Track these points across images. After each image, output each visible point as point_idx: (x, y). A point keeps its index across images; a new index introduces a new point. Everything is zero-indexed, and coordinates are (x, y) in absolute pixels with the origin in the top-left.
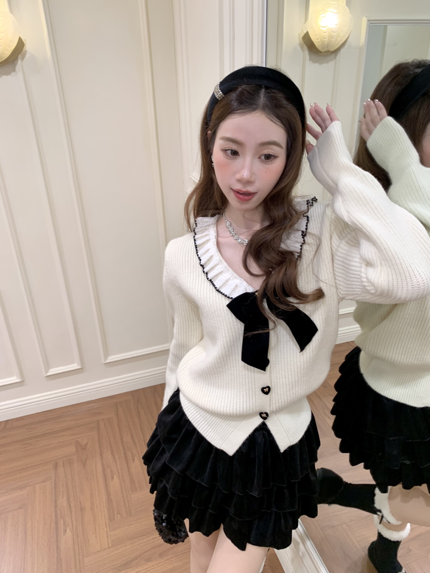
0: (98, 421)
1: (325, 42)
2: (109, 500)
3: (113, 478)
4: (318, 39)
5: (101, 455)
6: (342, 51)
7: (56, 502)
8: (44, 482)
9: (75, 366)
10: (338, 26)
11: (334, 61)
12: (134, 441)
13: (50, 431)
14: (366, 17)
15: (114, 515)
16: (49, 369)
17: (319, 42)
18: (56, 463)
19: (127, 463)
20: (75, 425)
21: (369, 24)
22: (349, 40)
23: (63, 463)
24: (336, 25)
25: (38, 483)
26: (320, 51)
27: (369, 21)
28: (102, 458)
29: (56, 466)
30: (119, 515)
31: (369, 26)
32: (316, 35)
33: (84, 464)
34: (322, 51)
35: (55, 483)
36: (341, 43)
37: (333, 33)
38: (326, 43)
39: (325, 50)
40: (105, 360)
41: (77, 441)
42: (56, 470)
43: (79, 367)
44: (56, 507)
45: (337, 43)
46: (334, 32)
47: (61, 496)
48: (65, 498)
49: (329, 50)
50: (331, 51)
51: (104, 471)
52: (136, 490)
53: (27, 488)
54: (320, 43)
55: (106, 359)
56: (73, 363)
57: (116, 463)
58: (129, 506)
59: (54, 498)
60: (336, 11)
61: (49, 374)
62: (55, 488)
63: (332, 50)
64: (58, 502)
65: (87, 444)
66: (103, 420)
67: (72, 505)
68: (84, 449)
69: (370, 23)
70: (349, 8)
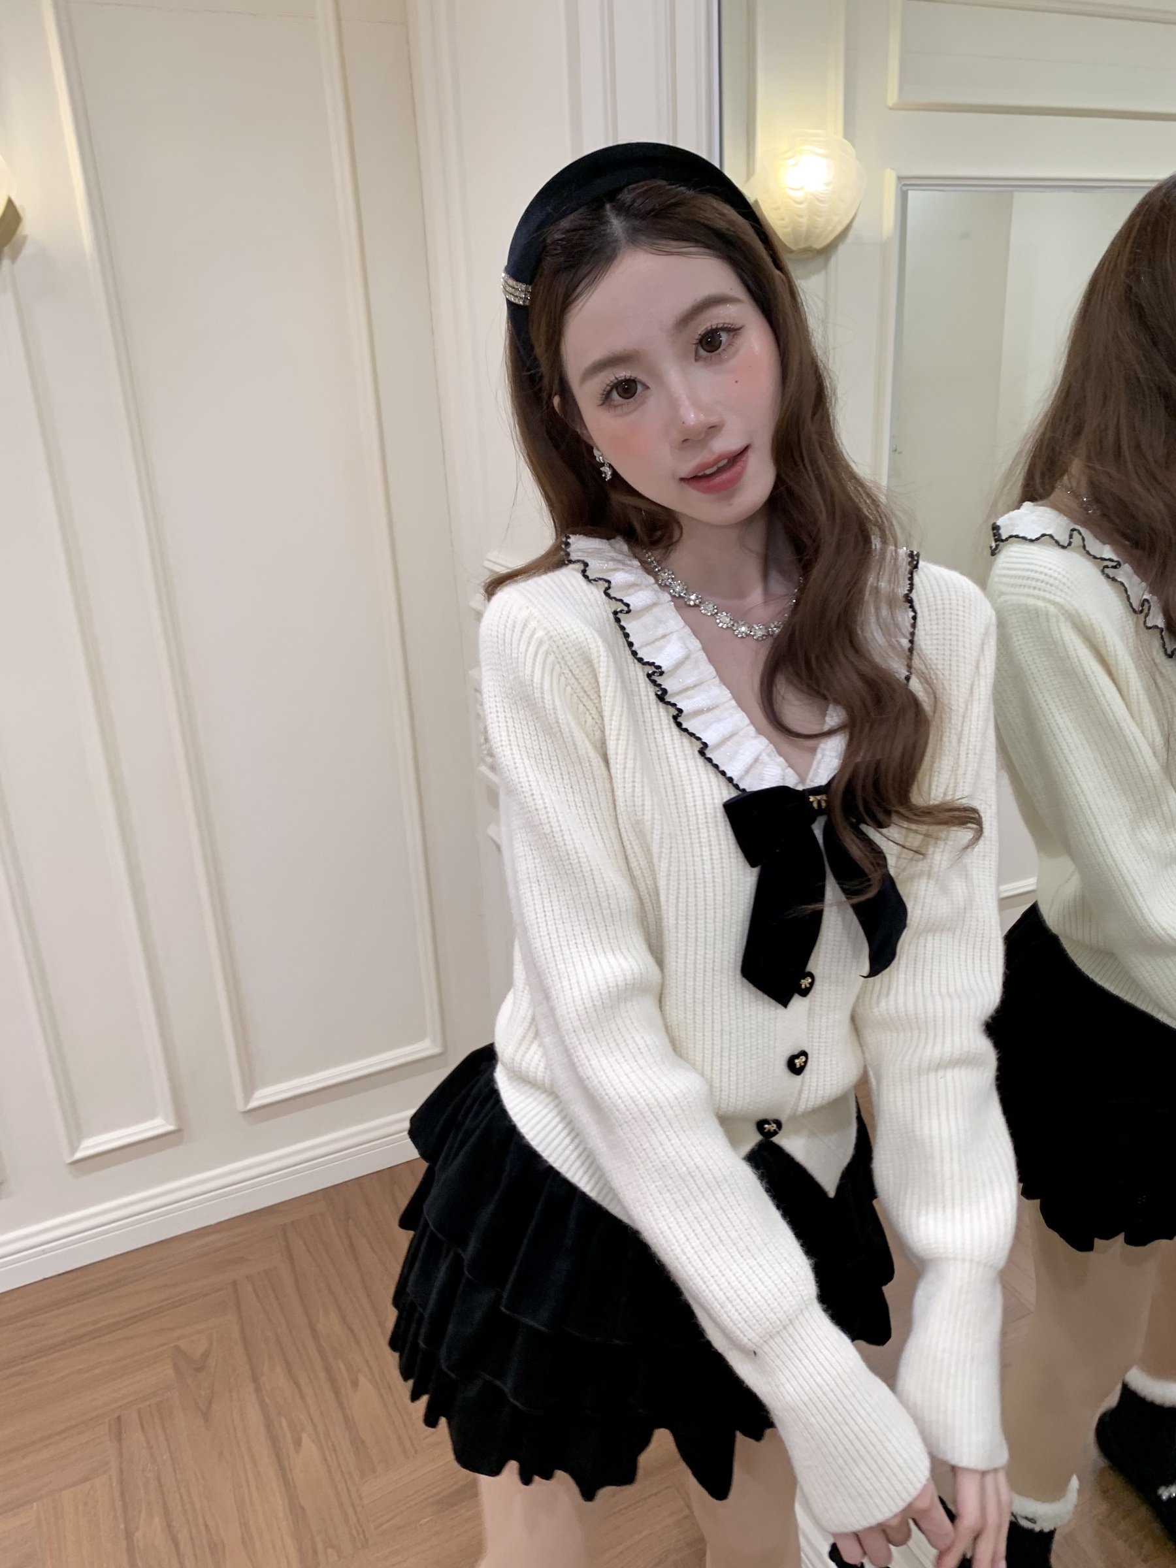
0: (234, 1283)
1: (801, 227)
2: (297, 1512)
3: (298, 1443)
4: (783, 219)
5: (255, 1380)
6: (842, 249)
7: (129, 1536)
8: (85, 1479)
9: (159, 1125)
10: (830, 188)
11: (823, 273)
12: (351, 1329)
13: (91, 1328)
14: (893, 169)
15: (315, 1552)
16: (79, 1140)
17: (786, 227)
18: (119, 1418)
19: (337, 1393)
20: (165, 1303)
21: (900, 186)
22: (855, 224)
23: (140, 1418)
24: (827, 184)
25: (67, 1487)
26: (791, 249)
27: (900, 178)
28: (258, 1390)
29: (118, 1430)
30: (330, 1551)
31: (901, 190)
32: (778, 208)
33: (206, 1416)
34: (794, 248)
35: (121, 1482)
36: (839, 229)
37: (822, 205)
38: (804, 229)
39: (802, 246)
40: (247, 1101)
41: (177, 1348)
42: (119, 1440)
43: (171, 1128)
44: (130, 1550)
45: (830, 228)
46: (821, 202)
47: (143, 1515)
48: (157, 1522)
49: (811, 247)
50: (816, 249)
51: (269, 1426)
52: (374, 1471)
53: (35, 1504)
54: (789, 230)
55: (248, 1097)
56: (152, 1115)
57: (303, 1397)
58: (358, 1520)
59: (122, 1526)
60: (822, 151)
61: (79, 1155)
62: (122, 1495)
63: (819, 245)
64: (138, 1535)
65: (206, 1355)
66: (249, 1278)
67: (183, 1537)
68: (199, 1370)
69: (903, 183)
70: (854, 146)
